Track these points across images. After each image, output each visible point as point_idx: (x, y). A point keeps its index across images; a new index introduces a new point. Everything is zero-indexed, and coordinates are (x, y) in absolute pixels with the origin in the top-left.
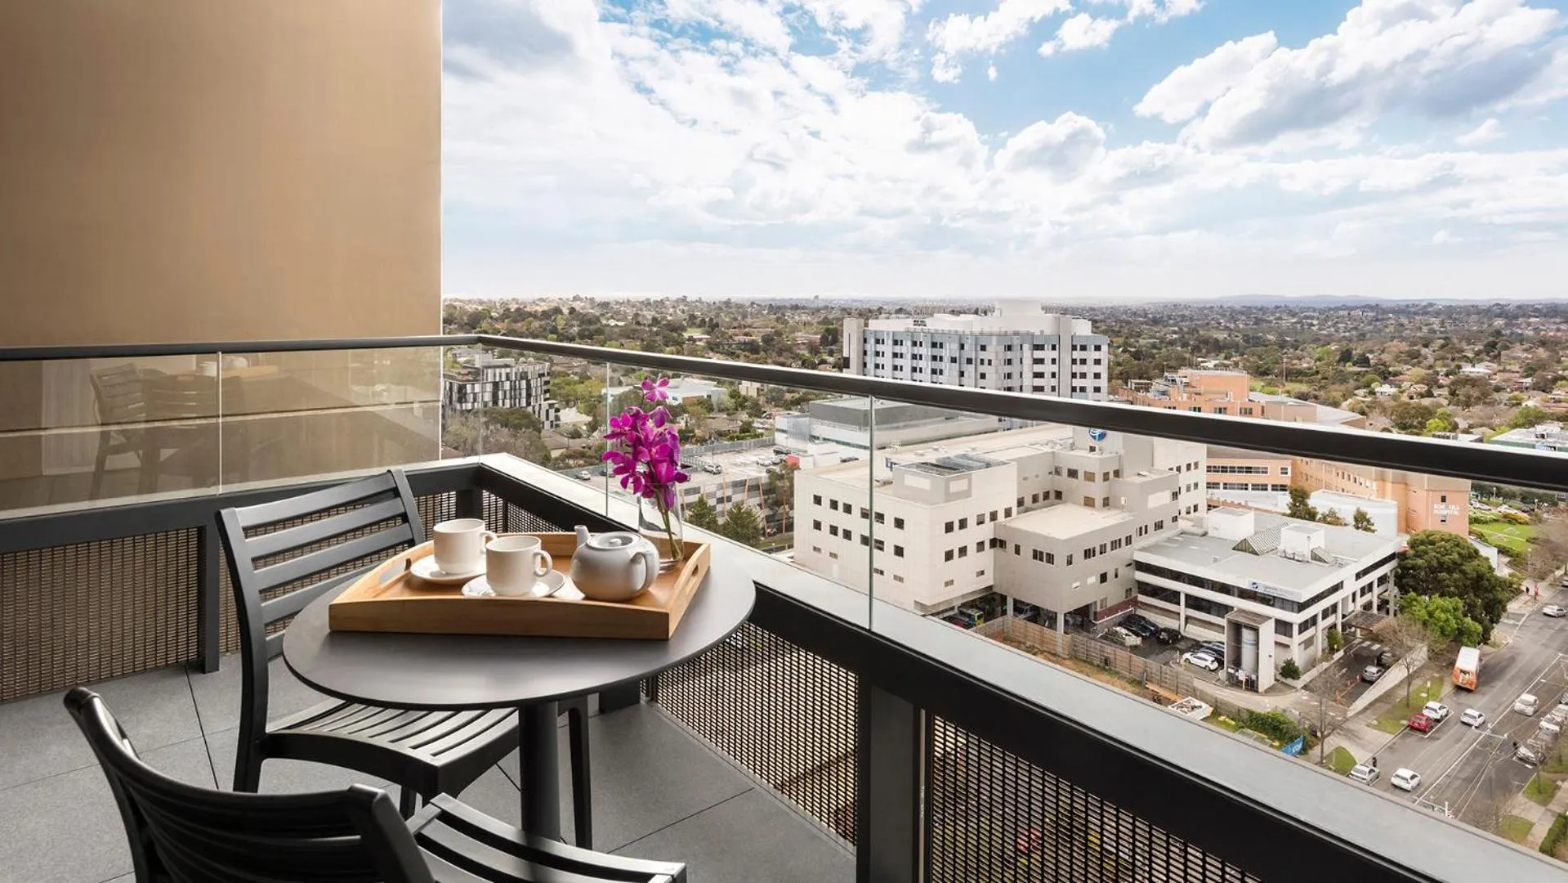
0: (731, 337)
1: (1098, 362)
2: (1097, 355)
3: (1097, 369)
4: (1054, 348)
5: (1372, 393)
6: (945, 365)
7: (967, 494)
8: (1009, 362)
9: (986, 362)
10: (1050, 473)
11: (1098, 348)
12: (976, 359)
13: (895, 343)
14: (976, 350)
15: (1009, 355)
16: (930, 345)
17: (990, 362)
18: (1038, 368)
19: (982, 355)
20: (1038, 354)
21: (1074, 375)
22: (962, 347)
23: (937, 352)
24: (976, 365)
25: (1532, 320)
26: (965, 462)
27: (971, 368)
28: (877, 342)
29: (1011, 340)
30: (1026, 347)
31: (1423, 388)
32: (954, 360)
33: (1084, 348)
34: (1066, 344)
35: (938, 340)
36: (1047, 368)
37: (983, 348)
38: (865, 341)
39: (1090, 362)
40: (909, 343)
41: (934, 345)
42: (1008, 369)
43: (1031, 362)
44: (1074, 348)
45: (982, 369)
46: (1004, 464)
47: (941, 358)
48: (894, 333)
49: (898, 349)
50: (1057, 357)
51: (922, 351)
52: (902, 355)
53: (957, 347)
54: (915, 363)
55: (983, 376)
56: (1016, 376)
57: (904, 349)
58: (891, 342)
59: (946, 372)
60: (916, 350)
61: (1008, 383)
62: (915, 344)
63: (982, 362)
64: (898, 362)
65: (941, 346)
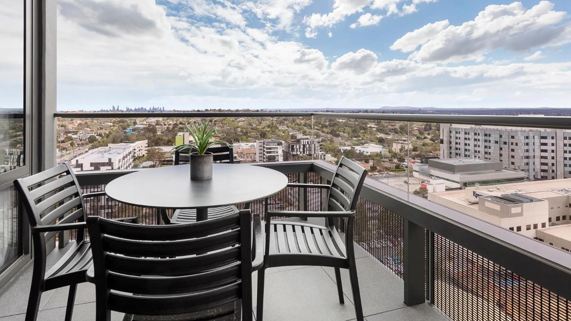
0: (386, 127)
4: (553, 138)
6: (492, 144)
7: (520, 214)
8: (528, 144)
9: (514, 144)
10: (567, 206)
12: (509, 142)
13: (466, 133)
14: (509, 138)
15: (527, 141)
16: (483, 135)
17: (517, 144)
18: (544, 148)
19: (512, 140)
20: (543, 141)
21: (565, 152)
22: (501, 136)
23: (487, 138)
24: (509, 145)
26: (517, 198)
27: (507, 146)
28: (457, 133)
29: (528, 134)
30: (536, 137)
32: (496, 142)
34: (560, 136)
35: (488, 133)
36: (549, 148)
37: (513, 137)
38: (450, 132)
40: (473, 134)
41: (486, 135)
42: (526, 147)
43: (539, 144)
44: (565, 138)
46: (540, 200)
47: (490, 141)
48: (465, 129)
49: (467, 136)
50: (555, 143)
51: (480, 137)
52: (469, 139)
53: (498, 136)
54: (476, 143)
55: (513, 150)
56: (531, 151)
57: (470, 136)
58: (463, 133)
59: (492, 148)
60: (476, 137)
61: (526, 154)
62: (475, 134)
63: (512, 144)
64: (467, 142)
65: (490, 135)
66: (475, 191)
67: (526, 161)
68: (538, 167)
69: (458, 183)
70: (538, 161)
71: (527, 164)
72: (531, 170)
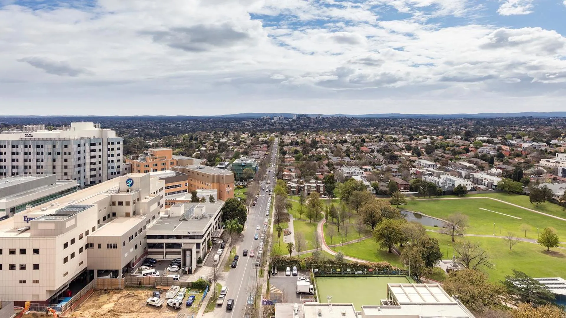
1: (119, 149)
2: (118, 146)
3: (118, 152)
4: (100, 144)
5: (199, 150)
6: (45, 156)
7: (74, 226)
8: (79, 152)
9: (68, 153)
10: (110, 205)
11: (119, 143)
12: (62, 152)
13: (13, 147)
14: (62, 148)
15: (79, 149)
16: (35, 147)
17: (70, 153)
18: (93, 154)
19: (65, 150)
20: (92, 148)
21: (109, 156)
22: (54, 147)
23: (40, 150)
24: (62, 155)
25: (232, 123)
27: (60, 156)
28: (1, 147)
29: (80, 141)
30: (87, 145)
31: (212, 147)
32: (50, 154)
33: (113, 143)
34: (105, 141)
35: (40, 144)
36: (97, 154)
37: (66, 147)
39: (115, 149)
40: (23, 146)
41: (38, 147)
42: (78, 156)
43: (89, 151)
44: (109, 143)
45: (65, 157)
46: (92, 206)
47: (42, 153)
48: (12, 141)
49: (15, 150)
50: (101, 148)
51: (31, 150)
52: (18, 153)
53: (51, 147)
54: (26, 157)
55: (66, 160)
56: (82, 158)
57: (19, 150)
58: (10, 146)
59: (45, 160)
60: (26, 150)
61: (79, 162)
62: (26, 147)
63: (65, 153)
64: (15, 157)
65: (42, 147)
66: (25, 215)
67: (77, 169)
68: (88, 173)
69: (4, 210)
70: (88, 167)
71: (79, 172)
72: (82, 178)
